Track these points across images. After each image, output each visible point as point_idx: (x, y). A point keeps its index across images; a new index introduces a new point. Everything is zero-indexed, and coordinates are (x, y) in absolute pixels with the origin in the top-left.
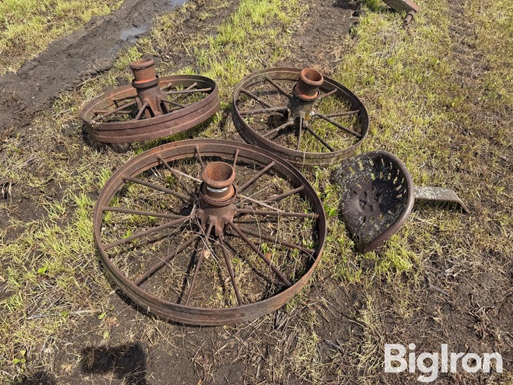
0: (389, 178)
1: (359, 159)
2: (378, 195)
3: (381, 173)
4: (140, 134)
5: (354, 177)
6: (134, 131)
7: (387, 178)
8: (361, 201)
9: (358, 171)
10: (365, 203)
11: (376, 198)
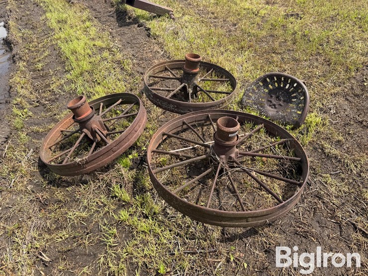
0: (277, 86)
1: (253, 86)
2: (278, 97)
3: (270, 86)
4: (123, 146)
5: (255, 98)
6: (118, 146)
7: (275, 86)
8: (270, 106)
9: (255, 93)
10: (274, 105)
11: (277, 99)
